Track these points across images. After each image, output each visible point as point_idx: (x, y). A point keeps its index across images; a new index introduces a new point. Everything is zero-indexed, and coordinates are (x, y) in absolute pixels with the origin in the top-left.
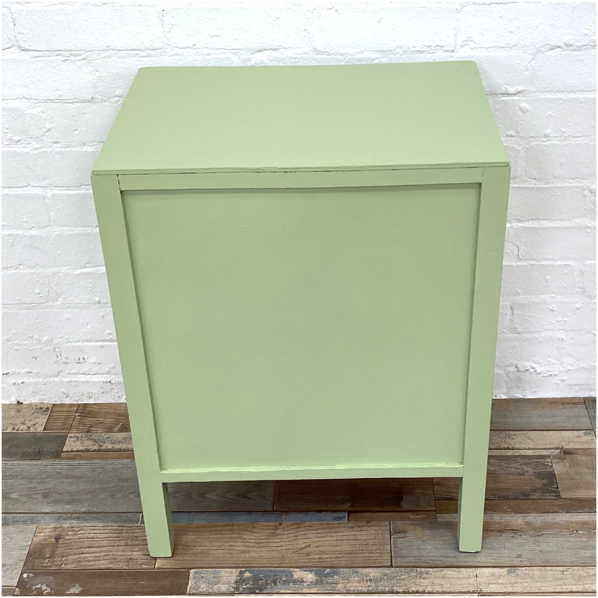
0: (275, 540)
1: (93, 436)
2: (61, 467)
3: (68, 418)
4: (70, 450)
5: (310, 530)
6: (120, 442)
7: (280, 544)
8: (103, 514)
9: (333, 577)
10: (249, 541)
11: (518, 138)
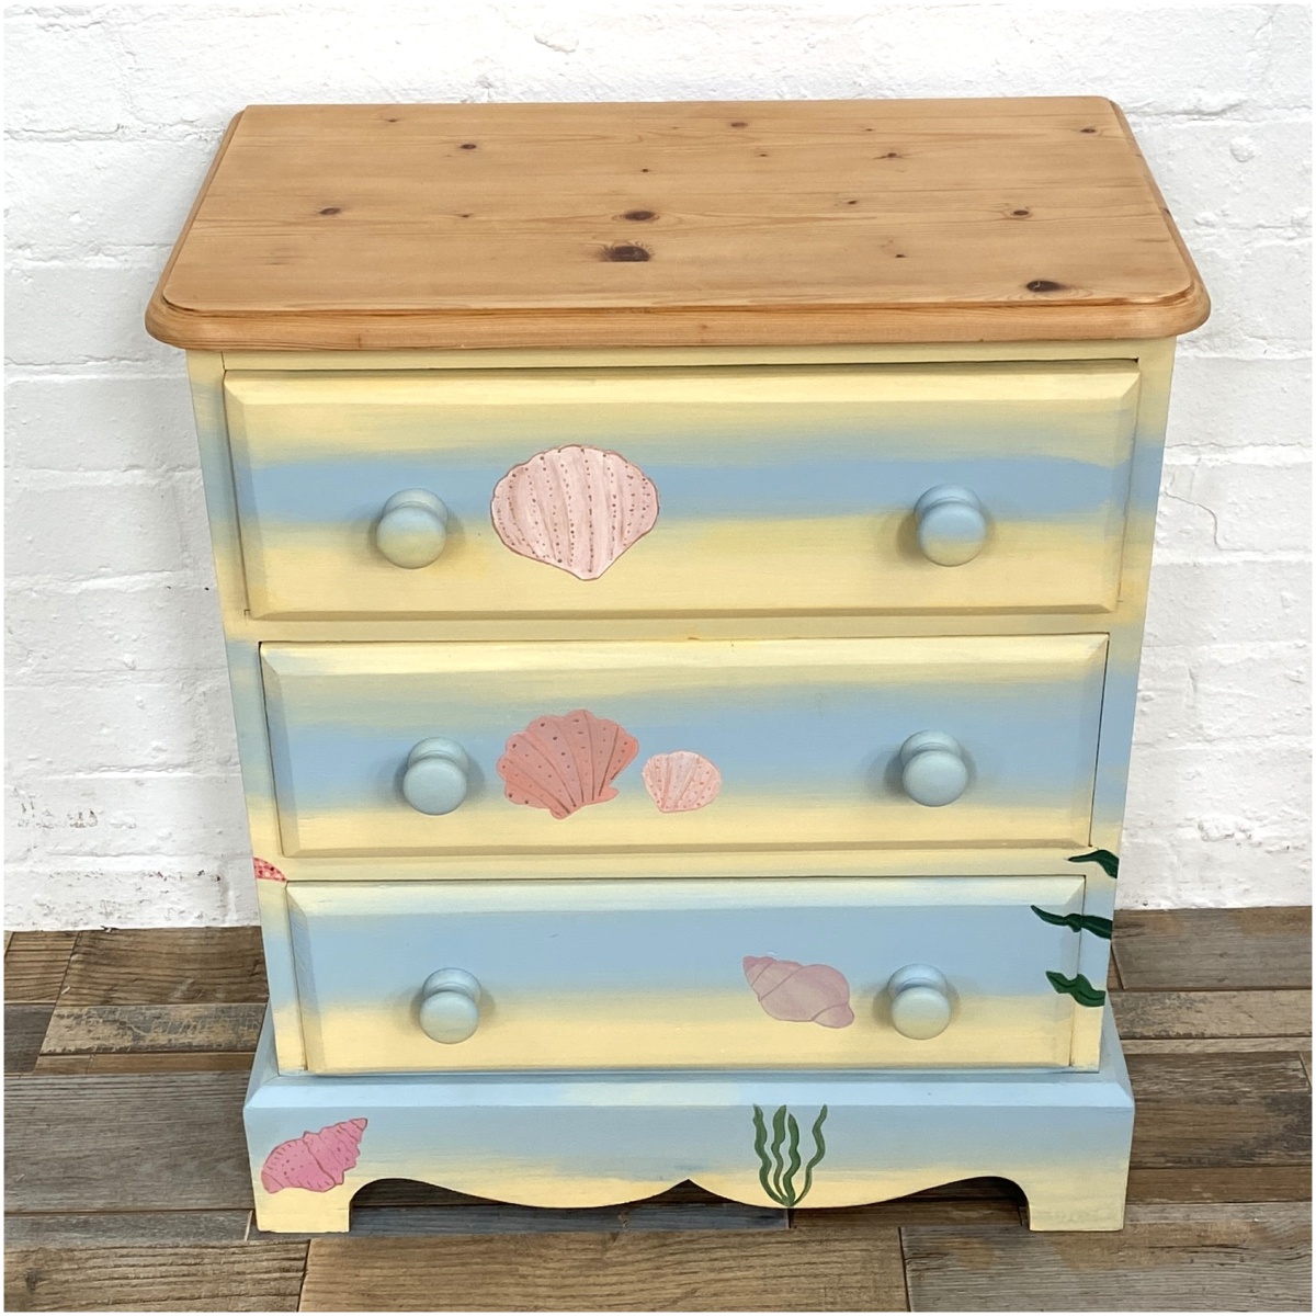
0: (602, 1280)
1: (118, 1013)
2: (38, 1093)
3: (53, 967)
4: (59, 1050)
5: (694, 1251)
6: (188, 1027)
7: (616, 1289)
8: (149, 1216)
10: (539, 1281)
11: (1224, 229)
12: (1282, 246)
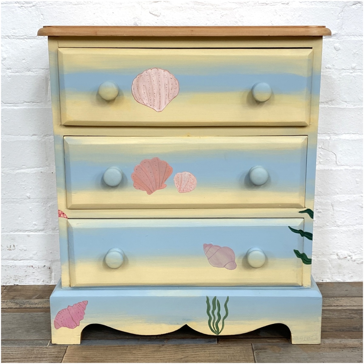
0: (159, 354)
1: (16, 301)
6: (36, 304)
8: (19, 341)
11: (333, 70)
12: (349, 75)
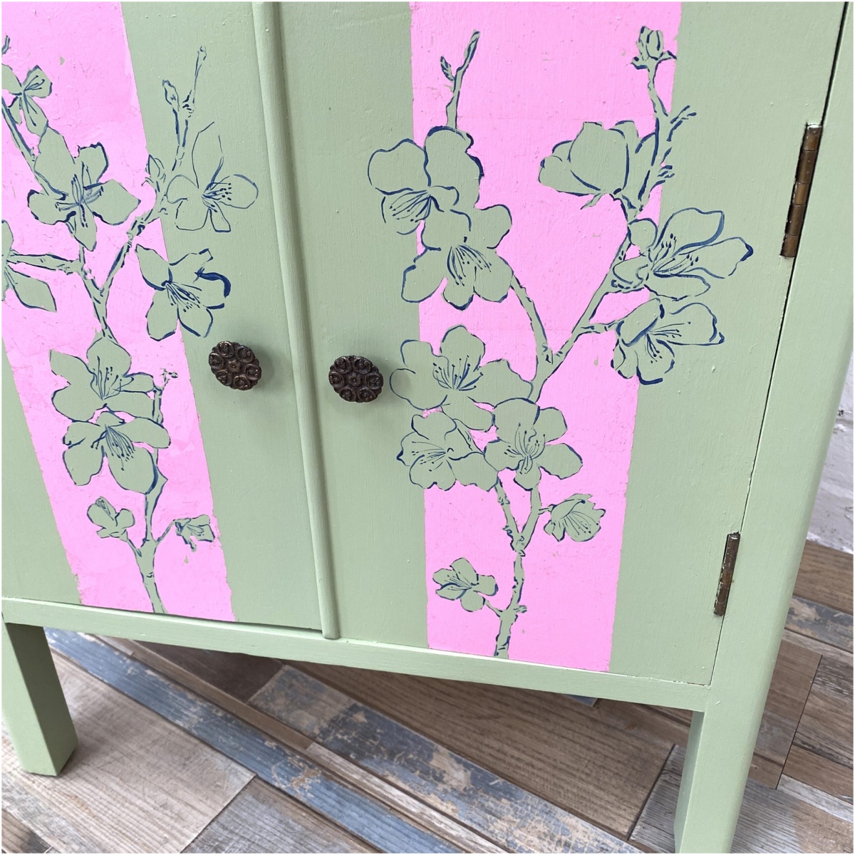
9: (499, 799)
